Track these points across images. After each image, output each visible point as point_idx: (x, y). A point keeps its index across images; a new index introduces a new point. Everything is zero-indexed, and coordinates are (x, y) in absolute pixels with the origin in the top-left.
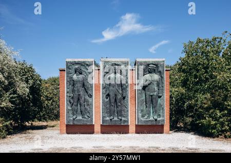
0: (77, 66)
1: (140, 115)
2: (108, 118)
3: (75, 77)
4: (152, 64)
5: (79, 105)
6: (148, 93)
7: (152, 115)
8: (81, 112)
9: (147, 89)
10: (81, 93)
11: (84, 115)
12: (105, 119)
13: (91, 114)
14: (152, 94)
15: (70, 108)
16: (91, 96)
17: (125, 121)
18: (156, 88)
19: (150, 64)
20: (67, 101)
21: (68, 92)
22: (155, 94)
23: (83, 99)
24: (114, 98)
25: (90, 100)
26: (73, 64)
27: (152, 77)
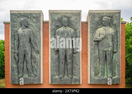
0: (22, 19)
1: (93, 73)
2: (57, 77)
3: (20, 31)
4: (107, 16)
5: (25, 63)
6: (102, 48)
7: (106, 73)
8: (27, 69)
9: (100, 43)
10: (27, 48)
11: (30, 73)
12: (54, 78)
13: (38, 72)
14: (106, 49)
15: (15, 66)
16: (38, 52)
17: (76, 80)
18: (111, 43)
19: (104, 16)
20: (12, 57)
21: (12, 48)
22: (110, 50)
23: (29, 55)
24: (64, 54)
25: (37, 56)
26: (18, 17)
27: (106, 30)
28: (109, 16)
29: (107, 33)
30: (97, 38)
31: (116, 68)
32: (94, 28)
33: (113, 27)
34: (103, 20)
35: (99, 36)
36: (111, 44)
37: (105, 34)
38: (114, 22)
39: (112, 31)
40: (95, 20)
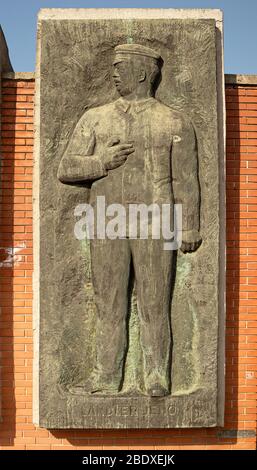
1: (55, 364)
4: (137, 39)
19: (122, 40)
27: (131, 120)
28: (152, 42)
29: (135, 133)
30: (75, 164)
31: (196, 339)
32: (60, 109)
33: (178, 101)
34: (118, 58)
35: (92, 151)
36: (162, 195)
37: (123, 138)
38: (179, 72)
39: (169, 121)
40: (67, 60)
